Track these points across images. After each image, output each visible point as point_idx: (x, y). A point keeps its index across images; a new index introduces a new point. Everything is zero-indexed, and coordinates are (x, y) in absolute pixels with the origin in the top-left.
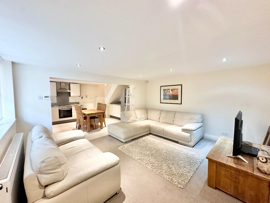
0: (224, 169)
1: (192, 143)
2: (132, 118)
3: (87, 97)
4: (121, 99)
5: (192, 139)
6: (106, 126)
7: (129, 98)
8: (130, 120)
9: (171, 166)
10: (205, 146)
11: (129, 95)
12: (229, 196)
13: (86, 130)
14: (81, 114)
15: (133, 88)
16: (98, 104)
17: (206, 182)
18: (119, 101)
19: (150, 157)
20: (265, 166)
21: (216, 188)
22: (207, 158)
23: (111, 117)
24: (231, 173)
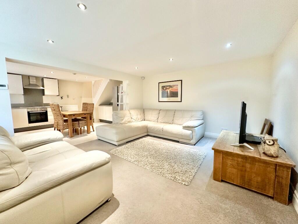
0: (231, 158)
1: (193, 141)
2: (126, 119)
3: (68, 97)
4: (112, 100)
5: (193, 136)
6: (95, 130)
7: (122, 96)
8: (123, 121)
9: (173, 164)
10: (206, 143)
11: (122, 93)
12: (235, 187)
13: (68, 136)
14: (59, 115)
15: (127, 84)
16: (84, 104)
17: (211, 176)
18: (111, 103)
19: (149, 158)
20: (272, 149)
21: (222, 181)
22: (213, 149)
23: (101, 121)
24: (238, 161)
